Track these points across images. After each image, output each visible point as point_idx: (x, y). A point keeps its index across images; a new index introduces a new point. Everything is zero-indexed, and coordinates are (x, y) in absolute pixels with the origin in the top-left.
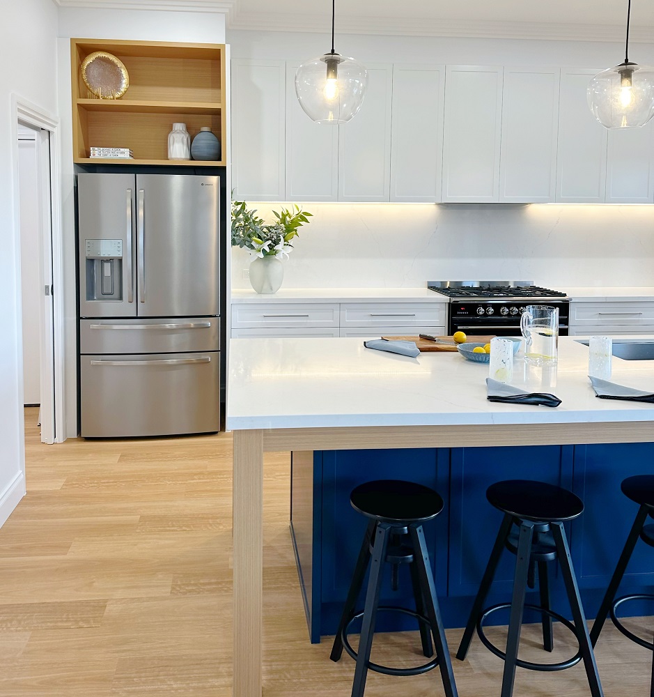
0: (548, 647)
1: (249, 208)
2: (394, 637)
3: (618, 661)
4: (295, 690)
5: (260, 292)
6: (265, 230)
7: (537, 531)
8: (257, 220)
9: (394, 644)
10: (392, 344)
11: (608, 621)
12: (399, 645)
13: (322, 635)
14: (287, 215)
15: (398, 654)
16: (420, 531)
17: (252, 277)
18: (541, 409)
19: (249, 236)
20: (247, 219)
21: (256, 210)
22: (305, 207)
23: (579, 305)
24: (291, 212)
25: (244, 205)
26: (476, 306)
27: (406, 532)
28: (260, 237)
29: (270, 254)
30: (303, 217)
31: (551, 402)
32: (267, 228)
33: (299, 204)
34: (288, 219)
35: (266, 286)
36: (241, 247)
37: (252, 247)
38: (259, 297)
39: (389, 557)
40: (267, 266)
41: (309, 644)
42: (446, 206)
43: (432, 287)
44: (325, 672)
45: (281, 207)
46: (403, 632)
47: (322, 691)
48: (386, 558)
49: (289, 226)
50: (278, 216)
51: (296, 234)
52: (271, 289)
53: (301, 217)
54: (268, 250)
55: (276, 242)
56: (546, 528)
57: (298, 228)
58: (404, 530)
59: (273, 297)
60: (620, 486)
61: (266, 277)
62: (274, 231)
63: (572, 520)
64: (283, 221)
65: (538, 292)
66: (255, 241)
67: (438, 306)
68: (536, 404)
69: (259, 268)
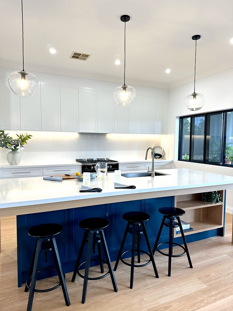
0: (102, 272)
1: (6, 132)
2: (50, 279)
3: (123, 272)
4: (8, 306)
5: (11, 164)
6: (13, 141)
7: (95, 234)
8: (9, 137)
9: (50, 281)
10: (54, 178)
11: (120, 261)
12: (52, 282)
13: (22, 284)
14: (22, 136)
15: (51, 285)
16: (54, 239)
17: (8, 159)
18: (96, 193)
19: (6, 143)
20: (5, 137)
21: (8, 134)
22: (29, 133)
23: (122, 165)
24: (24, 135)
25: (3, 132)
26: (91, 166)
27: (49, 241)
28: (10, 144)
29: (15, 150)
30: (29, 137)
31: (99, 190)
32: (14, 140)
33: (27, 132)
34: (23, 137)
35: (14, 162)
36: (2, 147)
37: (7, 147)
38: (11, 166)
39: (43, 250)
40: (14, 154)
41: (17, 288)
42: (81, 134)
43: (77, 161)
44: (21, 297)
45: (20, 133)
46: (54, 277)
47: (19, 304)
48: (41, 251)
49: (23, 140)
50: (18, 136)
51: (26, 143)
52: (16, 163)
53: (28, 136)
54: (13, 148)
55: (18, 145)
56: (98, 232)
57: (27, 141)
58: (48, 240)
59: (17, 166)
60: (122, 216)
61: (14, 159)
62: (16, 141)
63: (105, 228)
64: (21, 138)
65: (110, 161)
66: (8, 145)
67: (78, 167)
68: (95, 191)
69: (11, 156)
